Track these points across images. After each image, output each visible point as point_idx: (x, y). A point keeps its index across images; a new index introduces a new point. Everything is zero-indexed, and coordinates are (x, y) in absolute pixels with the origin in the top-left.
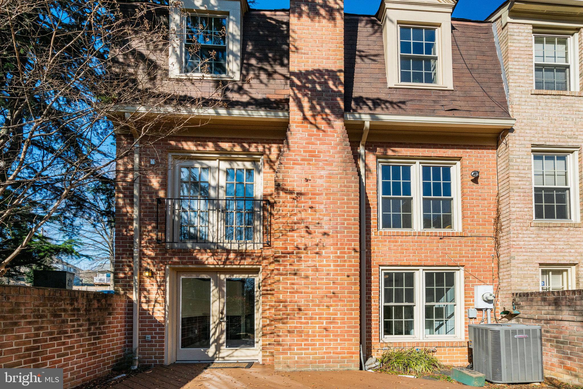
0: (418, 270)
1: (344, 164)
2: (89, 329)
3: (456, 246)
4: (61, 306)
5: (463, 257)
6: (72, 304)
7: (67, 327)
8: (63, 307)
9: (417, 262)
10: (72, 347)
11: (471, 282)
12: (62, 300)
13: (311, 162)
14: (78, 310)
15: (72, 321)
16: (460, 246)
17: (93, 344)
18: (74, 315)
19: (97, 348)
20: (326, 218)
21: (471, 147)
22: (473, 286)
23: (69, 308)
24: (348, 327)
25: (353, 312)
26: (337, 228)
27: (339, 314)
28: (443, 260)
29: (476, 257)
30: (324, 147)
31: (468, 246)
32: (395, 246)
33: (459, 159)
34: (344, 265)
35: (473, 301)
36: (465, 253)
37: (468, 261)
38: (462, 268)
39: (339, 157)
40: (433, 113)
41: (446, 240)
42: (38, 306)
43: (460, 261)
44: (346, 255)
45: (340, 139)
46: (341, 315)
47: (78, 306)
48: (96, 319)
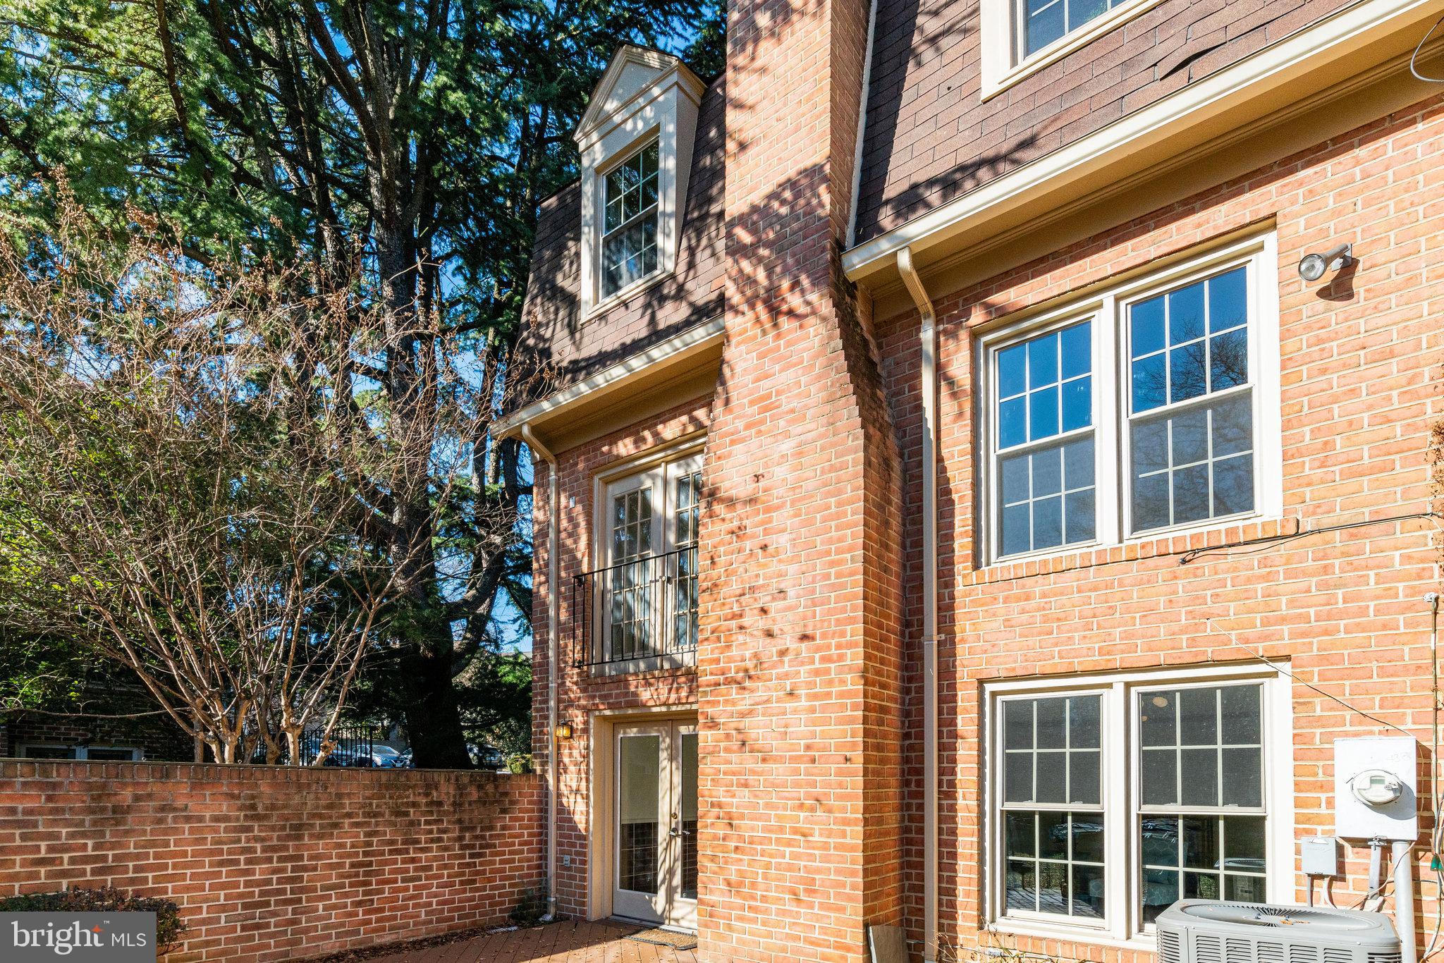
0: (1110, 686)
1: (828, 407)
2: (461, 838)
3: (1249, 580)
4: (408, 797)
5: (1283, 620)
6: (427, 795)
7: (417, 833)
8: (411, 799)
9: (1098, 661)
10: (430, 868)
11: (1320, 723)
12: (410, 787)
13: (763, 428)
14: (440, 804)
15: (427, 822)
16: (1266, 578)
17: (468, 865)
18: (431, 813)
19: (478, 873)
20: (792, 569)
22: (1329, 738)
24: (839, 872)
25: (848, 829)
26: (813, 591)
27: (817, 833)
28: (1193, 642)
29: (1341, 615)
30: (787, 377)
31: (1305, 573)
32: (1023, 612)
33: (1269, 222)
34: (828, 695)
35: (1330, 803)
36: (1292, 603)
37: (1304, 634)
38: (1286, 667)
39: (820, 390)
41: (1204, 563)
42: (368, 798)
43: (1267, 638)
44: (832, 665)
45: (822, 340)
46: (821, 835)
47: (439, 796)
48: (475, 820)
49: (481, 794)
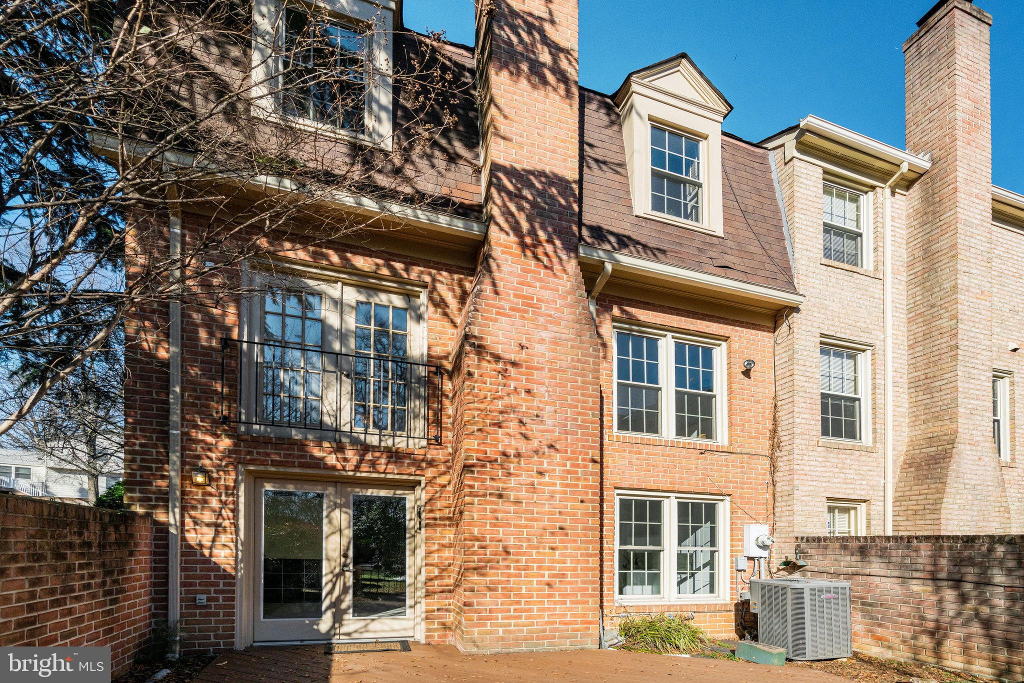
0: (668, 497)
1: (578, 326)
2: (104, 583)
3: (721, 466)
4: (66, 537)
5: (730, 482)
6: (80, 534)
7: (73, 580)
8: (68, 540)
9: (668, 486)
10: (80, 620)
11: (739, 518)
12: (67, 525)
13: (525, 315)
14: (89, 545)
15: (81, 567)
16: (727, 466)
17: (109, 612)
18: (83, 555)
19: (115, 620)
20: (549, 408)
21: (742, 324)
22: (742, 524)
23: (77, 540)
24: (583, 582)
25: (590, 559)
26: (566, 425)
27: (569, 562)
28: (703, 485)
29: (747, 483)
30: (547, 294)
31: (737, 467)
32: (638, 459)
33: (726, 339)
34: (577, 486)
35: (742, 546)
36: (733, 476)
37: (736, 488)
38: (728, 498)
39: (571, 313)
40: (698, 267)
41: (707, 455)
42: (33, 537)
43: (726, 487)
44: (580, 470)
45: (572, 286)
46: (571, 563)
47: (89, 537)
48: (114, 565)
49: (118, 536)
